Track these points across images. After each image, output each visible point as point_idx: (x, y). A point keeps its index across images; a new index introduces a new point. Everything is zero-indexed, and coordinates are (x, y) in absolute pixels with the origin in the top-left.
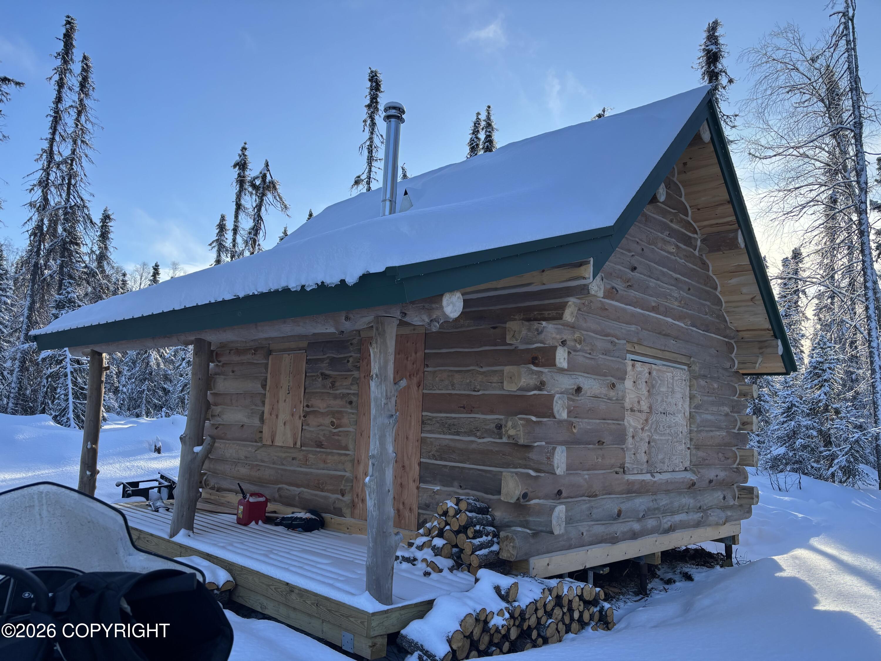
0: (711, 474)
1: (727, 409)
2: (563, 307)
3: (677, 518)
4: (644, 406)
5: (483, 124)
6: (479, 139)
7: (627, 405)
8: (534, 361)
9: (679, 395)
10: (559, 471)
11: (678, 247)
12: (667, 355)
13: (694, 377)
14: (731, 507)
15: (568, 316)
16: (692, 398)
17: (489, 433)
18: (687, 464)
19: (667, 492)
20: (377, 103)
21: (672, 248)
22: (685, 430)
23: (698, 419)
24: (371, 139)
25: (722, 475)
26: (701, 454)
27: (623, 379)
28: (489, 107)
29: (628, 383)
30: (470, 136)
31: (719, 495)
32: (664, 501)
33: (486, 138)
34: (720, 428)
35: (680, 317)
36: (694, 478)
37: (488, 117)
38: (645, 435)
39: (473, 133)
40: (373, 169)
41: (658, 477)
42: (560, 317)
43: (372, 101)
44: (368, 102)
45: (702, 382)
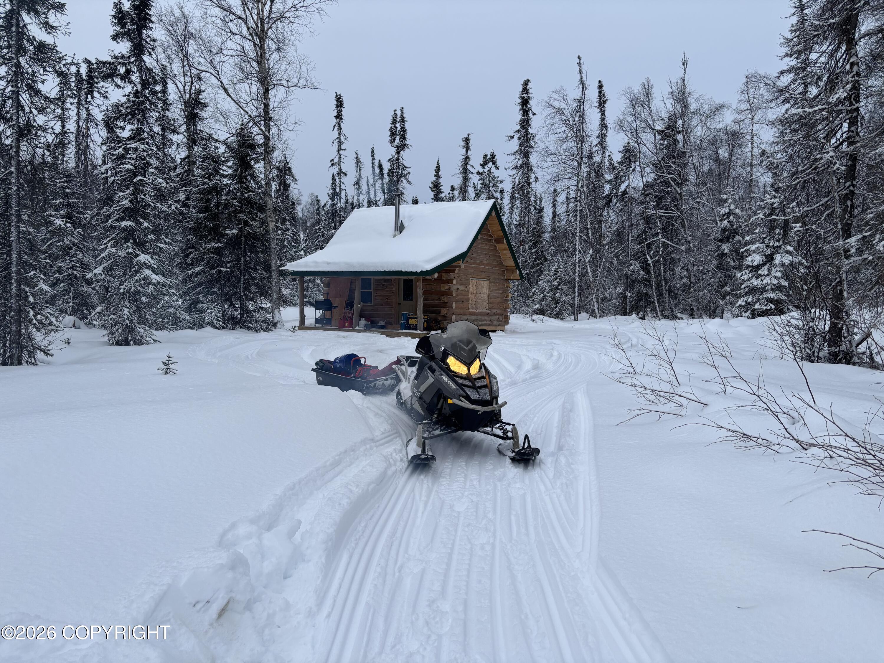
0: (495, 311)
1: (501, 292)
2: (455, 270)
3: (483, 322)
4: (475, 292)
5: (399, 119)
6: (397, 128)
7: (470, 292)
8: (448, 283)
9: (485, 288)
10: (454, 308)
11: (486, 244)
12: (482, 277)
13: (490, 283)
14: (501, 321)
15: (456, 272)
16: (489, 289)
17: (437, 300)
18: (487, 308)
19: (481, 315)
20: (342, 115)
21: (484, 245)
22: (487, 298)
23: (491, 295)
24: (339, 138)
25: (498, 311)
26: (491, 305)
27: (469, 285)
28: (402, 108)
29: (470, 286)
30: (391, 126)
31: (497, 317)
32: (479, 317)
33: (401, 128)
34: (499, 298)
35: (487, 265)
36: (489, 312)
37: (402, 115)
38: (475, 300)
39: (392, 123)
40: (342, 156)
41: (478, 311)
42: (454, 272)
43: (338, 114)
44: (336, 114)
45: (493, 284)
